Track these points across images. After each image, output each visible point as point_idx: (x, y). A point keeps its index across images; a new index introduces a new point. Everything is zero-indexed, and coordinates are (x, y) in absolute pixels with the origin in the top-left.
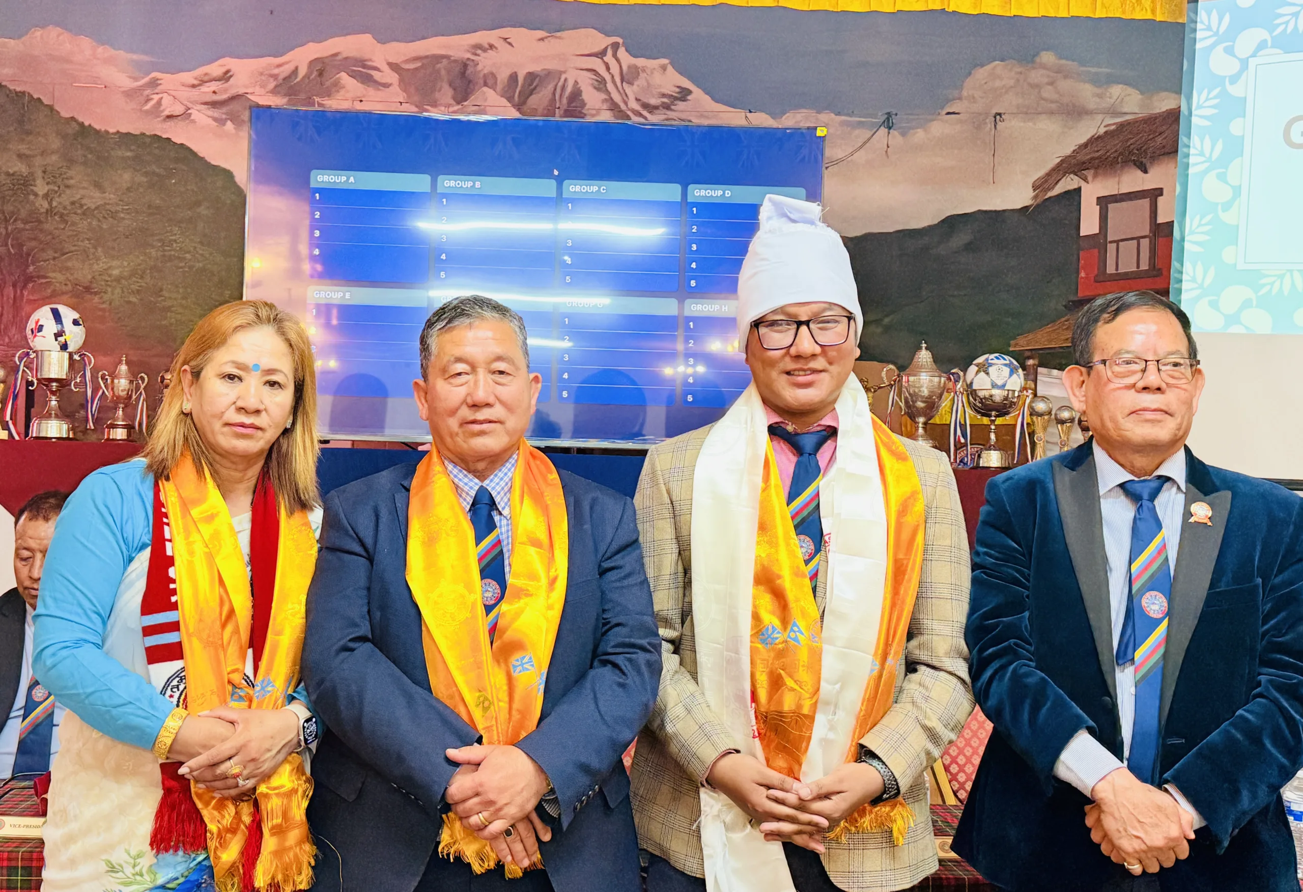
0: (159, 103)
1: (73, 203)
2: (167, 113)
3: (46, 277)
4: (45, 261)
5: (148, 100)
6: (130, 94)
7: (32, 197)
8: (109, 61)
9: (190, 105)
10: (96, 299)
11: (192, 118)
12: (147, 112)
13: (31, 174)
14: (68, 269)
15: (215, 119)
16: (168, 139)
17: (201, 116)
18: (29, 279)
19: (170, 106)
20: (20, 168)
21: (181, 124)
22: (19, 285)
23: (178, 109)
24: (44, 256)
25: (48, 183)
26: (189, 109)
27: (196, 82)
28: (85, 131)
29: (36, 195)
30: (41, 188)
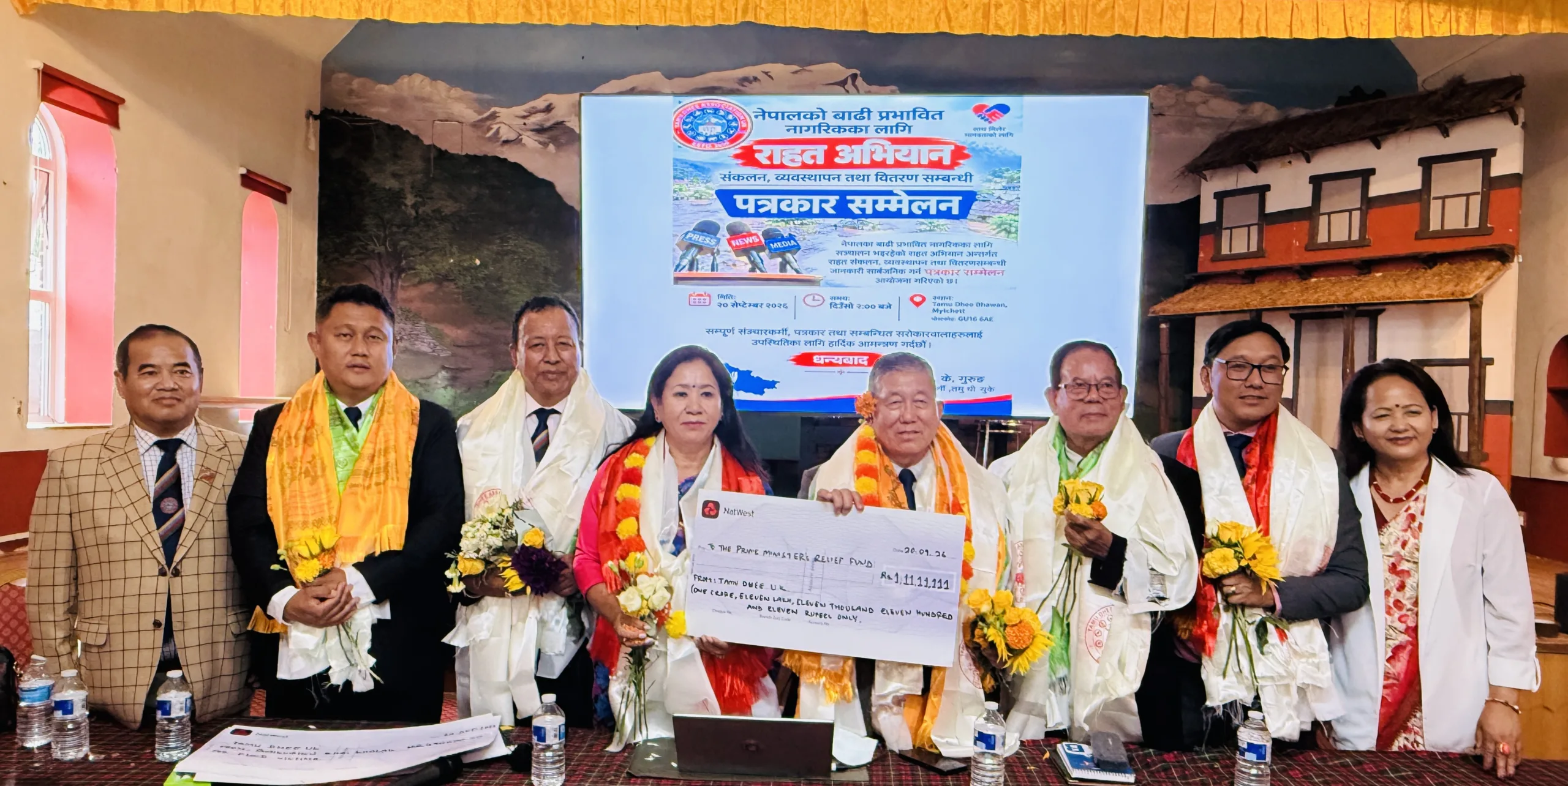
0: (498, 131)
1: (434, 211)
2: (504, 138)
3: (414, 269)
4: (413, 256)
5: (489, 129)
6: (476, 125)
7: (403, 207)
8: (459, 99)
9: (521, 132)
10: (452, 286)
11: (523, 141)
12: (490, 139)
13: (402, 190)
14: (431, 262)
15: (540, 143)
16: (505, 160)
17: (530, 140)
18: (402, 270)
19: (506, 134)
20: (392, 184)
21: (515, 147)
22: (395, 275)
23: (512, 136)
24: (413, 252)
25: (416, 196)
26: (520, 135)
27: (525, 114)
28: (442, 154)
29: (406, 205)
30: (410, 200)
